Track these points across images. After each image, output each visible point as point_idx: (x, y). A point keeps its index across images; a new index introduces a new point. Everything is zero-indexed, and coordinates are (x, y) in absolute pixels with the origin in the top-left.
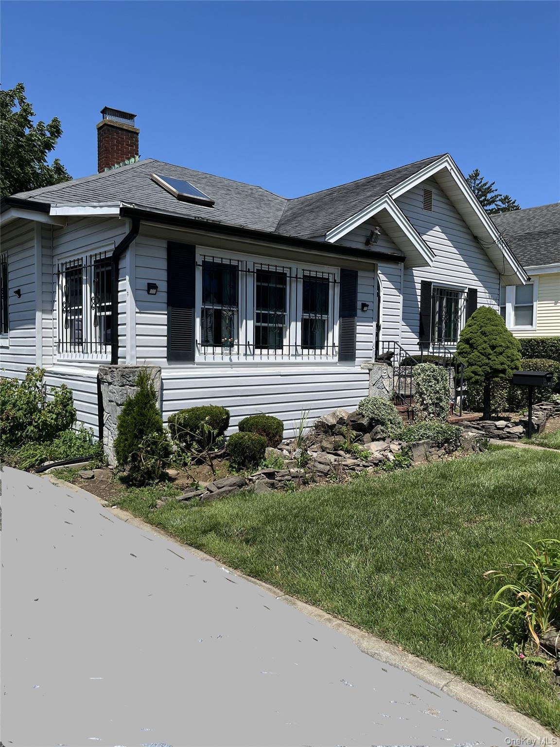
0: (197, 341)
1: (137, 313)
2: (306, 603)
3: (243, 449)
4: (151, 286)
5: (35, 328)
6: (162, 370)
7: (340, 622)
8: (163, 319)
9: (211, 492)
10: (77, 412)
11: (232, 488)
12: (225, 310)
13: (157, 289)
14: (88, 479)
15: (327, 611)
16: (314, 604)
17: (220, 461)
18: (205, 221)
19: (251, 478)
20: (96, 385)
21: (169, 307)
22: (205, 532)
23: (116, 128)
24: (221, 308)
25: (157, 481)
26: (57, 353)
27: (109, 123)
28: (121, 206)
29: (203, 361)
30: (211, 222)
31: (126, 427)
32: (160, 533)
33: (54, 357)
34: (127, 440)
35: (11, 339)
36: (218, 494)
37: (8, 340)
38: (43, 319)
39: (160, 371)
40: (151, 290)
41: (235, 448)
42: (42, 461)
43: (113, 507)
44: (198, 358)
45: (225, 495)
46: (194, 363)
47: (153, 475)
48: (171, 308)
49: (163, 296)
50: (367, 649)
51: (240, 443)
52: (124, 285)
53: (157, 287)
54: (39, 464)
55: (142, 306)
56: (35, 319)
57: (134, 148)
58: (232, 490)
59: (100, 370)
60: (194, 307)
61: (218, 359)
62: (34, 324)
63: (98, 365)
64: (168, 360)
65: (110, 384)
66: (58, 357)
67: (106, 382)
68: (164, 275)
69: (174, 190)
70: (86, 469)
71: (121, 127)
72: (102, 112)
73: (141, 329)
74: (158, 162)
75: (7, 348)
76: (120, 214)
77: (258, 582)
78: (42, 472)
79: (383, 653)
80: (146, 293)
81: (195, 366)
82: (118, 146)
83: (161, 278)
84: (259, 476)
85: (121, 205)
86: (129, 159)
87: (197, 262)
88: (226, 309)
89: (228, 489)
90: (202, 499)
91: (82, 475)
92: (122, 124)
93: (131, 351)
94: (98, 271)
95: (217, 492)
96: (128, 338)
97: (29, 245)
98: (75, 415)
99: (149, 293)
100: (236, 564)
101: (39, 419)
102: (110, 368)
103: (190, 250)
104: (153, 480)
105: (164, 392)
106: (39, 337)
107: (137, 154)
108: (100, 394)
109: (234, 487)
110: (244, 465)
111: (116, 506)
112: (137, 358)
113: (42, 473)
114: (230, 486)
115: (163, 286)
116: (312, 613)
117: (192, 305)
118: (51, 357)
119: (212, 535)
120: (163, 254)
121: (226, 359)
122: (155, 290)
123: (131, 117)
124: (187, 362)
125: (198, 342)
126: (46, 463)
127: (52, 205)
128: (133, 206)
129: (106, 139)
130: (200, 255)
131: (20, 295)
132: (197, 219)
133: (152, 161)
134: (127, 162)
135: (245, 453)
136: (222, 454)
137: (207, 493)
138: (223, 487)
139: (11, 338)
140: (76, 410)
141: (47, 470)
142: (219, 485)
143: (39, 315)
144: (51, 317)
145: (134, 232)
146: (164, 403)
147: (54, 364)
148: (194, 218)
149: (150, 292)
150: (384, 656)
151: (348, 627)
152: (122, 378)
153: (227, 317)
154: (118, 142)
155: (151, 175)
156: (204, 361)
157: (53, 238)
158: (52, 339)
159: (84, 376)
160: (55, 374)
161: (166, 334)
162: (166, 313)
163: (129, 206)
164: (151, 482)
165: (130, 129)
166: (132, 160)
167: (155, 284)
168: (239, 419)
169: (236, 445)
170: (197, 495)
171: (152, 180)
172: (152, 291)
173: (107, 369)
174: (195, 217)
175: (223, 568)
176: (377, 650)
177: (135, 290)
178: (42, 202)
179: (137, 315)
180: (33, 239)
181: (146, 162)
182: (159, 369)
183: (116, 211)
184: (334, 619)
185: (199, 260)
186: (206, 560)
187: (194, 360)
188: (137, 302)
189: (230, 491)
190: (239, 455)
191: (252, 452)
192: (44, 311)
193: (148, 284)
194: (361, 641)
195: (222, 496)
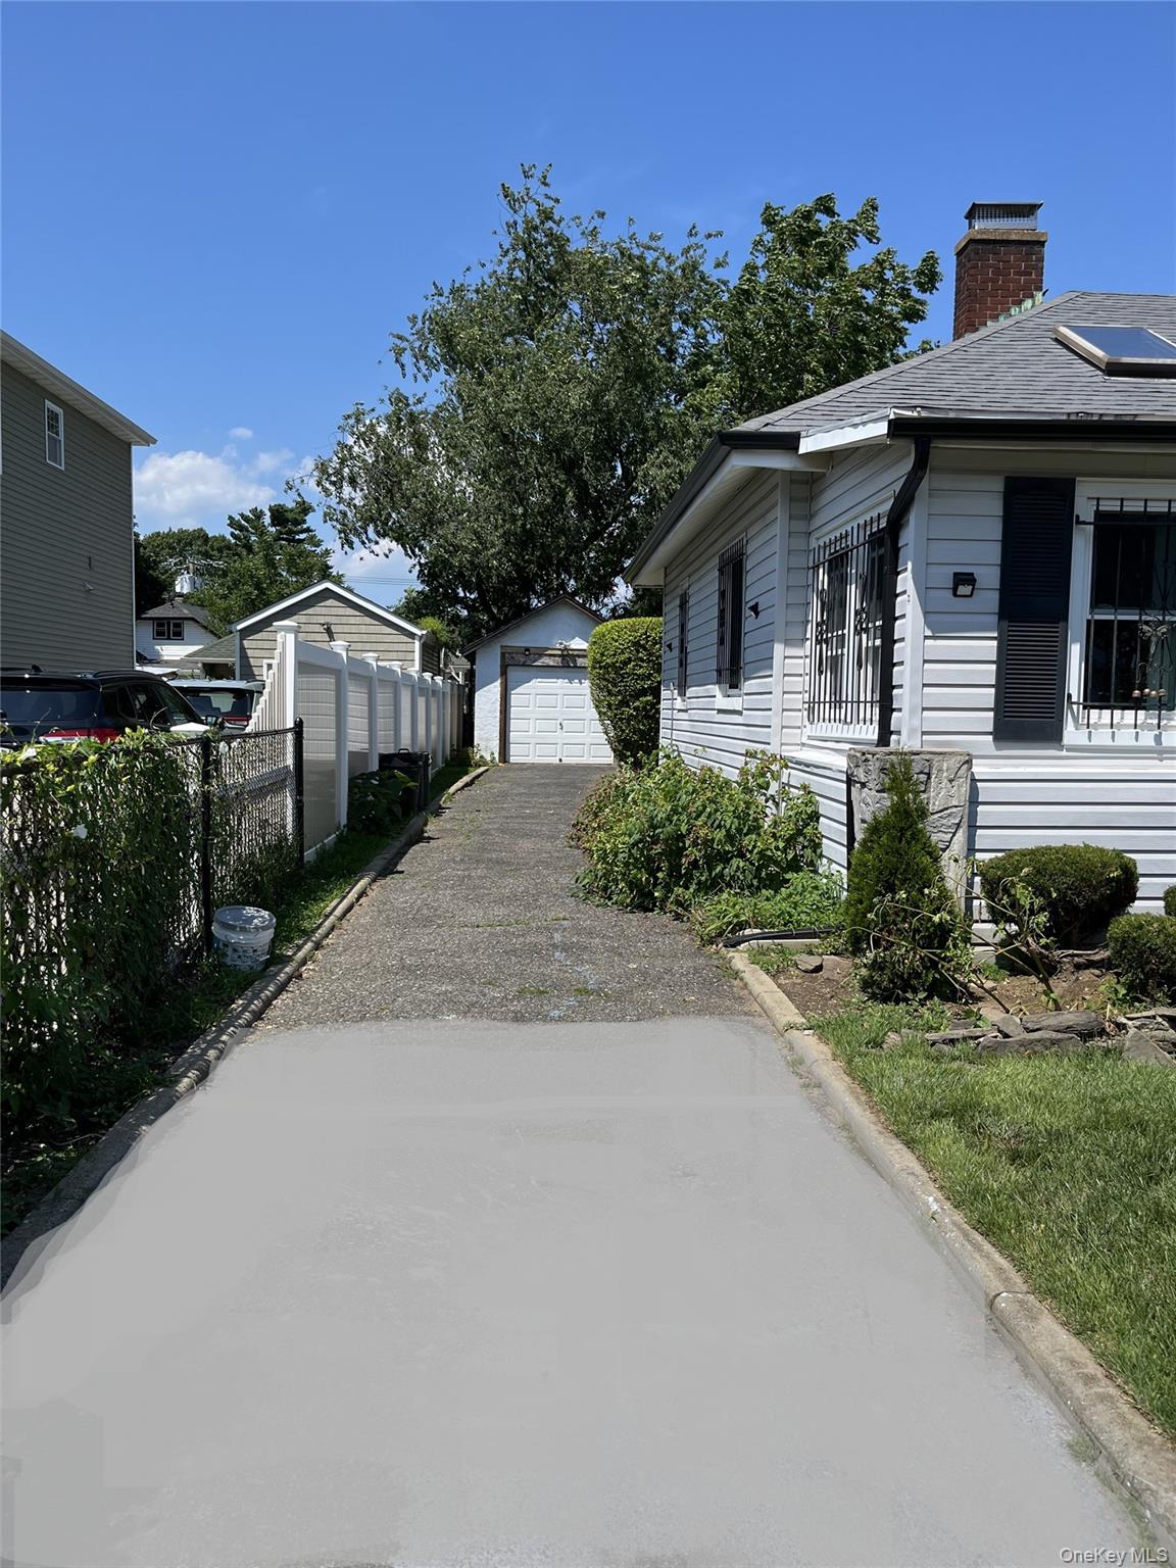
0: (1070, 696)
1: (926, 637)
2: (1063, 1324)
3: (1141, 953)
4: (963, 579)
5: (771, 676)
6: (974, 761)
7: (1112, 1391)
8: (989, 648)
9: (1006, 1036)
10: (824, 840)
11: (1060, 1036)
12: (1147, 623)
13: (974, 586)
14: (806, 971)
15: (1101, 1357)
16: (1078, 1334)
17: (1097, 976)
18: (1095, 418)
19: (1125, 1021)
20: (845, 786)
21: (1002, 623)
22: (936, 1115)
23: (995, 242)
24: (1137, 618)
25: (922, 995)
26: (806, 723)
27: (979, 237)
28: (892, 417)
29: (1084, 741)
30: (1112, 418)
31: (864, 876)
32: (857, 1098)
33: (804, 730)
34: (861, 902)
35: (745, 697)
36: (1022, 1044)
37: (741, 699)
38: (785, 657)
39: (969, 762)
40: (960, 587)
41: (1124, 947)
42: (741, 926)
43: (806, 1032)
44: (1071, 734)
45: (1038, 1048)
46: (1061, 748)
47: (914, 982)
48: (1005, 624)
49: (988, 599)
50: (1135, 1472)
51: (1134, 939)
52: (905, 581)
53: (975, 580)
54: (733, 931)
55: (939, 624)
56: (772, 658)
57: (1034, 277)
58: (1059, 1041)
59: (850, 757)
60: (1066, 619)
61: (1125, 738)
62: (771, 668)
63: (847, 746)
64: (995, 739)
65: (863, 785)
66: (809, 730)
67: (858, 783)
68: (994, 553)
69: (1100, 353)
70: (811, 953)
71: (1005, 238)
72: (966, 218)
73: (935, 671)
74: (1090, 294)
75: (739, 713)
76: (888, 435)
77: (987, 1247)
78: (733, 946)
79: (1164, 1494)
80: (950, 593)
81: (1064, 753)
82: (994, 281)
83: (987, 562)
84: (1147, 1021)
85: (892, 414)
86: (1019, 303)
87: (1078, 517)
88: (1151, 618)
89: (1047, 1036)
90: (980, 1048)
91: (798, 962)
92: (1009, 231)
93: (910, 719)
94: (875, 554)
95: (1018, 1038)
96: (906, 690)
97: (770, 517)
98: (819, 845)
99: (955, 595)
100: (966, 1196)
101: (754, 847)
102: (864, 754)
103: (1061, 491)
104: (915, 991)
105: (980, 808)
106: (777, 691)
107: (1039, 289)
108: (849, 804)
109: (1066, 1035)
110: (1144, 992)
111: (811, 1031)
112: (924, 733)
113: (732, 949)
114: (1057, 1031)
115: (989, 577)
116: (1059, 1351)
117: (1061, 615)
118: (799, 731)
119: (947, 1126)
120: (996, 507)
121: (1147, 739)
122: (971, 587)
123: (1029, 210)
124: (1046, 745)
125: (1074, 699)
126: (748, 932)
127: (803, 434)
128: (919, 412)
129: (972, 272)
130: (1089, 498)
131: (757, 614)
132: (1073, 418)
133: (1073, 295)
134: (1014, 311)
135: (1148, 963)
136: (1103, 960)
137: (996, 1037)
138: (1038, 1030)
139: (746, 694)
140: (823, 836)
141: (742, 945)
142: (1029, 1025)
143: (779, 649)
144: (800, 652)
145: (921, 465)
146: (979, 832)
147: (803, 744)
148: (1065, 418)
149: (958, 593)
150: (1164, 1501)
151: (1126, 1410)
152: (882, 775)
153: (1154, 639)
154: (997, 272)
155: (1056, 331)
156: (1087, 743)
157: (811, 498)
158: (800, 696)
159: (834, 768)
160: (797, 763)
161: (994, 683)
162: (996, 635)
163: (908, 413)
164: (909, 995)
165: (1024, 238)
166: (1028, 303)
167: (972, 574)
168: (1164, 884)
169: (1124, 941)
170: (971, 1038)
171: (1056, 340)
172: (964, 590)
173: (858, 755)
174: (1069, 414)
175: (931, 1199)
176: (1156, 1483)
177: (924, 590)
178: (787, 430)
179: (928, 642)
180: (774, 506)
181: (1057, 301)
182: (967, 758)
183: (882, 428)
184: (1105, 1381)
185: (1084, 509)
186: (908, 1174)
187: (1061, 739)
188: (932, 617)
189: (1053, 1042)
190: (1131, 966)
191: (1164, 964)
192: (788, 643)
193: (955, 574)
194: (1132, 1449)
195: (1031, 1049)
